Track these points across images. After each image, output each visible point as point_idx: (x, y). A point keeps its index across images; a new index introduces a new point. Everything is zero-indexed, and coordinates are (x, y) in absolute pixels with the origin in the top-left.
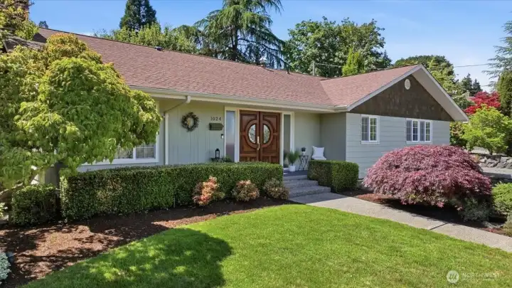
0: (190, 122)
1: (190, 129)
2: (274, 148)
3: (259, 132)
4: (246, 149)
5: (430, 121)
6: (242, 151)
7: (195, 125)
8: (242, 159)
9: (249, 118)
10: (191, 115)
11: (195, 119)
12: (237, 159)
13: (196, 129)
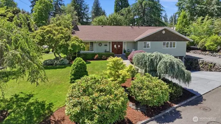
0: (100, 45)
1: (100, 46)
2: (121, 49)
3: (117, 46)
4: (113, 49)
5: (176, 42)
6: (112, 50)
7: (101, 45)
8: (112, 52)
9: (114, 43)
10: (101, 43)
11: (101, 44)
12: (111, 52)
13: (102, 46)
